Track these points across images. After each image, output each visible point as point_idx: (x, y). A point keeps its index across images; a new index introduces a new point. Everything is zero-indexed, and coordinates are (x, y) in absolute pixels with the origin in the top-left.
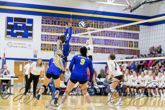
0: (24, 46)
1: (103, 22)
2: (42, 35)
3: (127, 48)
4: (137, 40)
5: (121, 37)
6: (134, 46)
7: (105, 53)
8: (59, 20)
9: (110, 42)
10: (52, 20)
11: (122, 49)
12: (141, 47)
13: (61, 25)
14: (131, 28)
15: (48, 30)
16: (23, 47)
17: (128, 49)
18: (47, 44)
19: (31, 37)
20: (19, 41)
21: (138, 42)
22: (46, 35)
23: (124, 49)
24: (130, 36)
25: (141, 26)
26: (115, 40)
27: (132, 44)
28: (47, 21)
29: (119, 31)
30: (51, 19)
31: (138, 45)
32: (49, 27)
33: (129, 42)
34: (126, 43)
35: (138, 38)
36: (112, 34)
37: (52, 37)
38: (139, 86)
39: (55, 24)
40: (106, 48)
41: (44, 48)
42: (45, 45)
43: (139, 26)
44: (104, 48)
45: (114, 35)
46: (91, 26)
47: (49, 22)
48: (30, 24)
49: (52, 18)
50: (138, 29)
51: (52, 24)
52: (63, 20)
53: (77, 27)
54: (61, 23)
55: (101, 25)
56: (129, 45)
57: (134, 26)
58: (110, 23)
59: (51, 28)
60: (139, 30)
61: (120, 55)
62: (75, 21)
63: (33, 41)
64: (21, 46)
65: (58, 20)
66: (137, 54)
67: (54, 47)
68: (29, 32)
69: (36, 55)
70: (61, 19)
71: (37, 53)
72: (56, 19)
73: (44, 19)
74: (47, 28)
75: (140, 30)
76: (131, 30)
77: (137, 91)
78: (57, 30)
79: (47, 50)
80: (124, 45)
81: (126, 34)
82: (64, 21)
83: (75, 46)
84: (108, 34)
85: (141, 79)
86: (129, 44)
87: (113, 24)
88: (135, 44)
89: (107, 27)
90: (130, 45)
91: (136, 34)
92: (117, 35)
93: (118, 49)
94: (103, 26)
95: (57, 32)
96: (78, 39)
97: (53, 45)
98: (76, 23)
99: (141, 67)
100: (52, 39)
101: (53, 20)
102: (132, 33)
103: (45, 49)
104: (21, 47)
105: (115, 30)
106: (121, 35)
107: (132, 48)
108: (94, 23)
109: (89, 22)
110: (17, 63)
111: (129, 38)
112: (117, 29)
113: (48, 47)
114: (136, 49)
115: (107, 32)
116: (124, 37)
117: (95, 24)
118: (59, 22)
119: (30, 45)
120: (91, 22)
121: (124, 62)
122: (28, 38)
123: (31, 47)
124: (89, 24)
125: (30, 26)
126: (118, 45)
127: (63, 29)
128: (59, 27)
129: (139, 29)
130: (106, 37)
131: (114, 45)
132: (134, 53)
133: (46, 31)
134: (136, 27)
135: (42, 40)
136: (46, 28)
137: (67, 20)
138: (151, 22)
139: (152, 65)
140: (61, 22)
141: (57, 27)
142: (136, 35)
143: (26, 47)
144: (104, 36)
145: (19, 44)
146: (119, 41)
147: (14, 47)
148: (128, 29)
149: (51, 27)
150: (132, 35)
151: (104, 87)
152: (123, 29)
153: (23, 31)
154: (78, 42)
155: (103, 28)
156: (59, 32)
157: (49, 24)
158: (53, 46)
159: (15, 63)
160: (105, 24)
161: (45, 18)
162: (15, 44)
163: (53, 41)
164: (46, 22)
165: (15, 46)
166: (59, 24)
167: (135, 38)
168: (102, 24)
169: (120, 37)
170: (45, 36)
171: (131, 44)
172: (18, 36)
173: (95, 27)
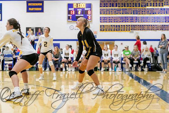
1: (163, 1)
2: (100, 17)
7: (165, 30)
13: (119, 6)
15: (106, 12)
18: (106, 25)
19: (90, 20)
22: (104, 17)
32: (107, 10)
37: (110, 19)
39: (113, 6)
41: (103, 29)
42: (104, 26)
44: (165, 25)
46: (150, 5)
48: (89, 8)
49: (110, 1)
51: (110, 6)
53: (135, 7)
55: (160, 3)
62: (133, 2)
63: (92, 24)
65: (116, 2)
67: (113, 27)
68: (88, 15)
69: (96, 36)
70: (119, 1)
71: (97, 34)
73: (102, 3)
74: (105, 11)
79: (106, 30)
82: (121, 3)
84: (168, 11)
94: (162, 4)
95: (115, 13)
96: (136, 18)
97: (111, 26)
98: (134, 4)
101: (110, 3)
108: (153, 1)
109: (148, 1)
113: (107, 28)
118: (116, 4)
124: (147, 3)
125: (89, 10)
127: (121, 10)
128: (117, 9)
133: (104, 14)
135: (101, 22)
140: (119, 4)
141: (115, 9)
149: (109, 9)
153: (82, 15)
156: (117, 14)
157: (107, 6)
163: (111, 22)
164: (104, 5)
166: (116, 6)
173: (153, 6)
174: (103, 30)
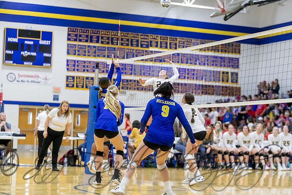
0: (35, 79)
1: (177, 39)
2: (68, 61)
3: (217, 84)
4: (236, 70)
5: (208, 64)
6: (230, 80)
7: (179, 92)
8: (98, 35)
9: (188, 74)
10: (85, 34)
11: (209, 86)
12: (243, 83)
13: (102, 43)
14: (225, 48)
15: (78, 51)
16: (34, 82)
17: (220, 86)
18: (77, 77)
19: (49, 65)
20: (27, 71)
21: (237, 74)
22: (75, 61)
23: (213, 86)
24: (224, 62)
25: (242, 45)
26: (198, 70)
27: (228, 76)
28: (76, 35)
29: (203, 53)
30: (84, 32)
31: (237, 78)
32: (81, 47)
33: (221, 73)
34: (215, 76)
35: (238, 67)
36: (191, 58)
37: (86, 65)
38: (239, 150)
39: (91, 41)
40: (182, 84)
41: (71, 83)
42: (73, 78)
43: (240, 45)
44: (178, 84)
45: (196, 61)
46: (155, 44)
47: (80, 38)
48: (47, 41)
49: (87, 31)
50: (238, 51)
51: (87, 41)
52: (105, 34)
53: (130, 47)
54: (102, 40)
55: (172, 44)
56: (221, 79)
57: (231, 45)
58: (189, 39)
59: (83, 48)
60: (239, 53)
61: (206, 96)
62: (127, 36)
63: (51, 72)
64: (30, 79)
65: (97, 33)
66: (236, 95)
67: (89, 82)
68: (45, 55)
69: (58, 96)
70: (102, 33)
71: (60, 92)
72: (93, 33)
73: (71, 33)
74: (77, 49)
75: (242, 52)
76: (226, 51)
77: (236, 159)
78: (95, 53)
79: (77, 87)
80: (212, 78)
81: (216, 59)
82: (106, 36)
83: (127, 81)
84: (185, 59)
85: (243, 138)
86: (222, 76)
87: (193, 41)
88: (232, 77)
89: (183, 47)
90: (224, 79)
91: (234, 58)
92: (200, 60)
93: (202, 86)
94: (176, 44)
95: (94, 55)
96: (131, 68)
97: (87, 78)
98: (128, 40)
99: (243, 117)
100: (85, 67)
101: (87, 34)
102: (227, 58)
103: (73, 86)
104: (32, 82)
105: (198, 53)
106: (208, 61)
107: (227, 85)
108: (161, 39)
109: (151, 37)
110: (23, 110)
111: (221, 66)
112: (200, 50)
113: (78, 82)
114: (234, 85)
115: (184, 55)
116: (213, 65)
117: (162, 41)
118: (98, 37)
119: (46, 79)
120: (154, 39)
121: (213, 109)
122: (42, 65)
123: (49, 82)
124: (151, 42)
125: (47, 44)
126: (202, 79)
127: (105, 50)
128: (98, 47)
129: (240, 49)
130: (182, 64)
131: (195, 78)
132: (231, 93)
133: (75, 54)
134: (234, 47)
135: (68, 69)
136: (75, 49)
137: (112, 34)
138: (260, 38)
139: (262, 114)
140: (102, 38)
141: (95, 47)
142: (234, 62)
143: (39, 82)
144: (178, 62)
145: (28, 76)
146: (205, 71)
147: (18, 81)
148: (220, 51)
149: (84, 46)
150: (226, 61)
151: (177, 152)
152: (212, 50)
153: (34, 54)
154: (131, 74)
155: (176, 48)
156: (98, 56)
157: (80, 40)
158: (87, 80)
159: (21, 109)
160: (179, 41)
161: (73, 31)
162: (20, 76)
163: (87, 71)
164: (75, 38)
165: (20, 80)
166: (98, 42)
167: (233, 67)
168: (174, 42)
169: (206, 64)
170: (73, 63)
171: (225, 76)
172: (25, 63)
173: (161, 47)
174: (71, 85)
